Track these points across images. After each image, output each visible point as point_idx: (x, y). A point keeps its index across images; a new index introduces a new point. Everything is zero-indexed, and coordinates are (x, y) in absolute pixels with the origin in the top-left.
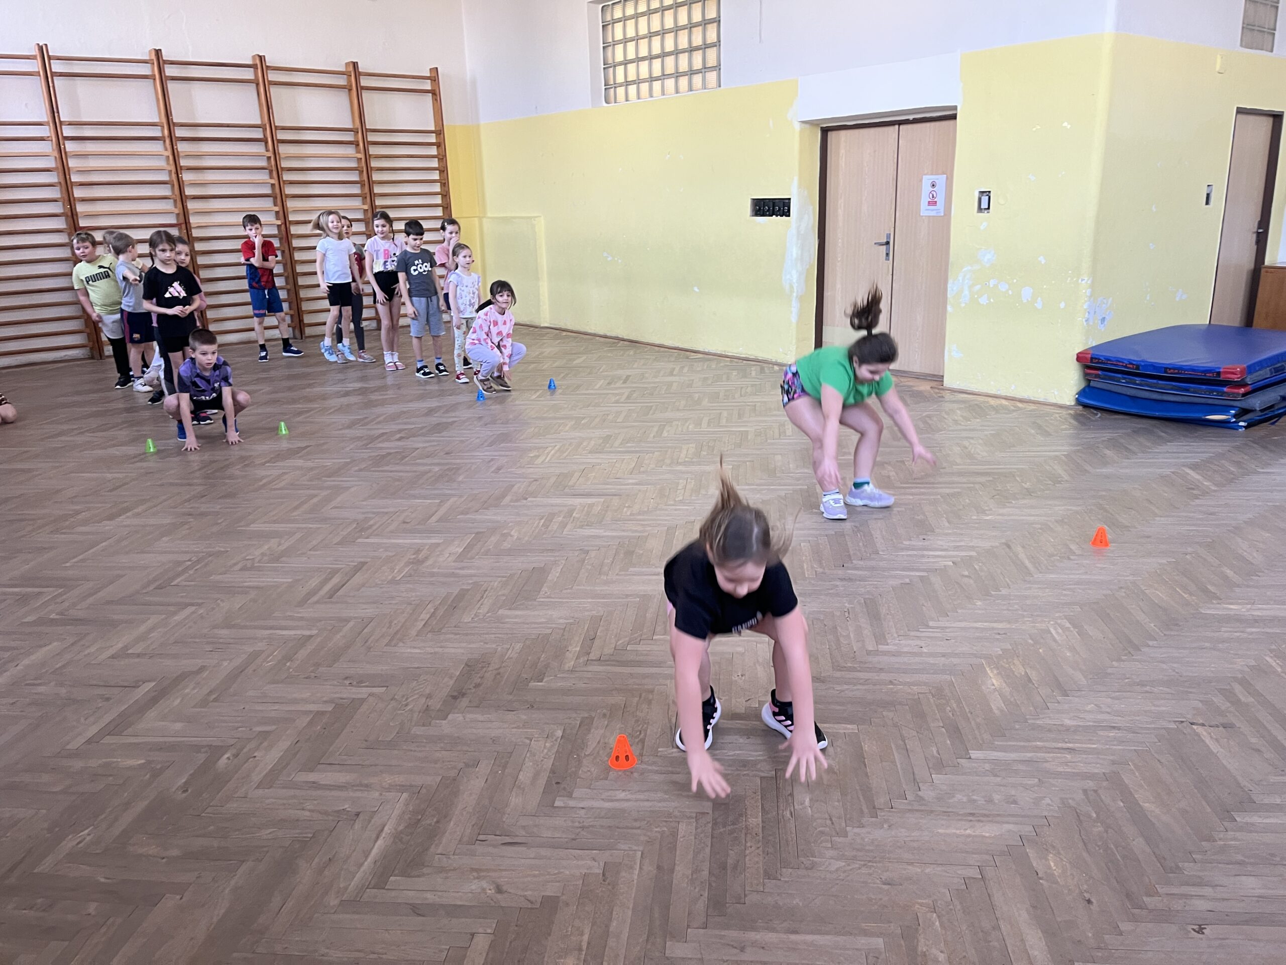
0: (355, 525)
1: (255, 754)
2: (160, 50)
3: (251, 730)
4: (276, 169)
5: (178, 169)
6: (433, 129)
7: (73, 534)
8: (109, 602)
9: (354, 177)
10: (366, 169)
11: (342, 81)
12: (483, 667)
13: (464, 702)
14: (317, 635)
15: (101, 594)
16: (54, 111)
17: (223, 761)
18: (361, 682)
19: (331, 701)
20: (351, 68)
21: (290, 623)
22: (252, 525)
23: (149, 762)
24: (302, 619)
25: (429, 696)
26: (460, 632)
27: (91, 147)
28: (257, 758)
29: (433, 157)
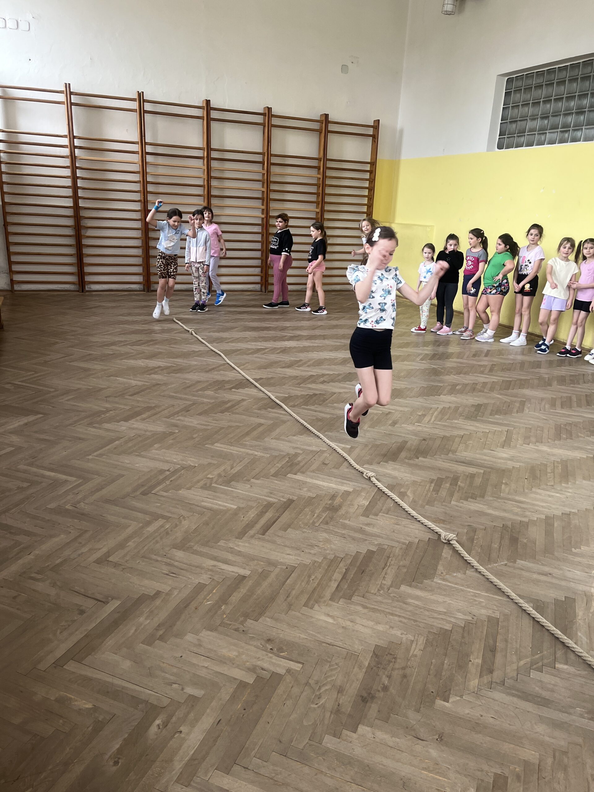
0: (287, 459)
1: (182, 728)
2: (210, 100)
3: (183, 689)
4: (267, 181)
5: (209, 178)
6: (369, 161)
7: (100, 428)
8: (108, 501)
9: (313, 189)
10: (322, 185)
11: (316, 126)
12: (390, 662)
13: (373, 709)
14: (250, 576)
15: (104, 492)
16: (142, 135)
17: (153, 729)
18: (281, 650)
19: (253, 669)
20: (324, 118)
21: (230, 557)
22: (216, 444)
23: (95, 709)
24: (239, 553)
25: (340, 690)
26: (368, 605)
27: (161, 160)
28: (183, 735)
29: (366, 180)
